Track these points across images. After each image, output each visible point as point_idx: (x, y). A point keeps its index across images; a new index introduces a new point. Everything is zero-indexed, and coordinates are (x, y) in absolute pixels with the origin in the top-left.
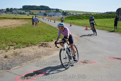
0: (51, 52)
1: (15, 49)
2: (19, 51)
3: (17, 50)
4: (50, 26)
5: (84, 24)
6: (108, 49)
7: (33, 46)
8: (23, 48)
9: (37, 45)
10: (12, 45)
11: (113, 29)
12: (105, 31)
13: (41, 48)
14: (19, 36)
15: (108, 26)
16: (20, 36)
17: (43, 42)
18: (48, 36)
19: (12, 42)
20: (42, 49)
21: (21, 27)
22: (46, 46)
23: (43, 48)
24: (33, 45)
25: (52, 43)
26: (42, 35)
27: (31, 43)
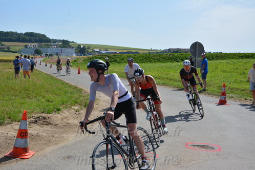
0: (57, 135)
4: (52, 78)
7: (14, 124)
12: (171, 89)
13: (35, 128)
15: (174, 78)
17: (39, 115)
18: (48, 101)
20: (36, 130)
23: (38, 127)
24: (15, 121)
25: (59, 116)
26: (35, 97)
27: (10, 118)
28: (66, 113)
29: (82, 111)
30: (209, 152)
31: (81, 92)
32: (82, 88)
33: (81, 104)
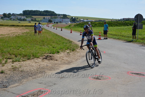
0: (57, 66)
1: (13, 63)
2: (19, 65)
3: (16, 64)
4: (56, 35)
5: (96, 32)
6: (124, 63)
7: (35, 59)
8: (23, 61)
9: (40, 57)
10: (10, 57)
11: (131, 39)
12: (122, 41)
13: (46, 62)
14: (18, 47)
15: (125, 35)
16: (20, 47)
17: (48, 54)
18: (53, 47)
19: (10, 55)
20: (46, 63)
21: (21, 36)
22: (51, 59)
23: (47, 61)
24: (36, 58)
25: (58, 55)
26: (47, 45)
27: (33, 56)
28: (62, 54)
29: (71, 53)
30: (141, 77)
31: (71, 43)
32: (72, 40)
33: (70, 50)
